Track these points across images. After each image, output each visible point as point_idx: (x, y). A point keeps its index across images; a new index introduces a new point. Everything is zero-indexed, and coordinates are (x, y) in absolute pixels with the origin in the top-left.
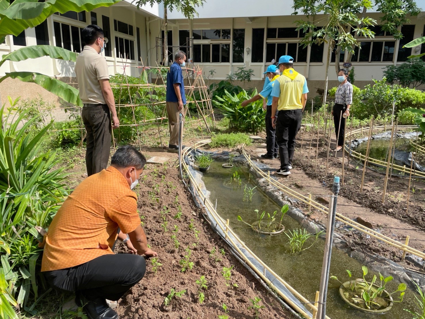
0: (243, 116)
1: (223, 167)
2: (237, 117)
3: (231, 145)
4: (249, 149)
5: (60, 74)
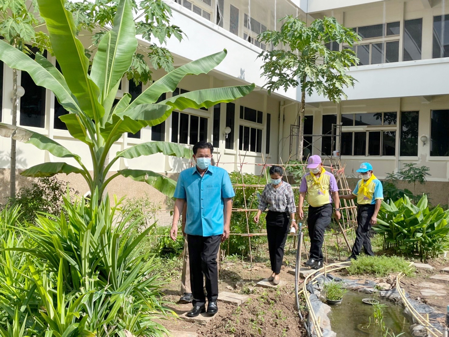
0: (403, 232)
1: (364, 303)
2: (395, 234)
3: (379, 273)
4: (407, 282)
5: (171, 170)
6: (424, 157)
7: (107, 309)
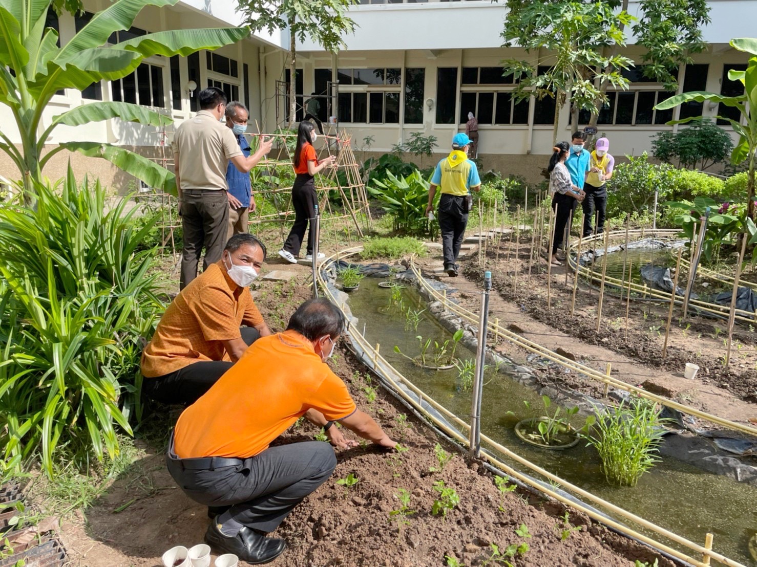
0: (414, 211)
1: (380, 287)
2: (406, 213)
3: (393, 255)
4: (421, 262)
5: (117, 141)
6: (429, 124)
7: (114, 314)
